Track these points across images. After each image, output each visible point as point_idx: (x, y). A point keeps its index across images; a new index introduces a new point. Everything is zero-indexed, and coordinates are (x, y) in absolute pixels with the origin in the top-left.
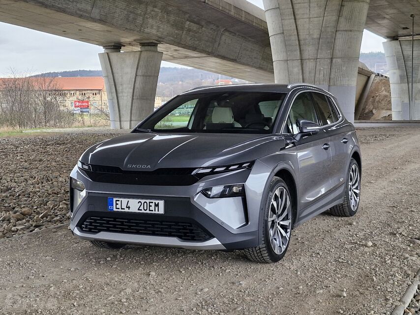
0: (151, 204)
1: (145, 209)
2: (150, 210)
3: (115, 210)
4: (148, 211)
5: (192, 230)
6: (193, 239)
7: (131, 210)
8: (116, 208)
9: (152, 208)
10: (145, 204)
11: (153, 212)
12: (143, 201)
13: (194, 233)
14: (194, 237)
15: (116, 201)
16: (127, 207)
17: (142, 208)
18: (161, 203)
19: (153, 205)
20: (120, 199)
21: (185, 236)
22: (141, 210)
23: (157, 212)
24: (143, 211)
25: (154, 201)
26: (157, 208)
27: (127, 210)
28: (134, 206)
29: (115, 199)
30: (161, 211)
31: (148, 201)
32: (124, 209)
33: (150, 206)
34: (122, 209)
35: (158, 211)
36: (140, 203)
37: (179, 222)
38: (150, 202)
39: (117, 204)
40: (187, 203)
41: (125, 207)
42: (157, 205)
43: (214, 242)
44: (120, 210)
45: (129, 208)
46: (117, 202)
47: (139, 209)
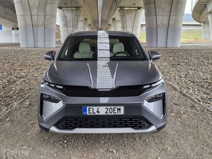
0: (115, 109)
1: (111, 112)
2: (114, 113)
3: (88, 114)
4: (113, 114)
5: (141, 122)
6: (141, 128)
7: (100, 114)
8: (89, 113)
9: (116, 111)
10: (111, 109)
11: (117, 114)
12: (109, 108)
13: (141, 124)
14: (141, 126)
15: (89, 108)
16: (97, 112)
17: (108, 112)
18: (122, 108)
19: (116, 109)
20: (92, 107)
21: (136, 125)
22: (108, 113)
23: (119, 114)
24: (109, 114)
25: (117, 107)
26: (119, 111)
27: (97, 114)
28: (103, 111)
29: (88, 108)
30: (122, 112)
31: (113, 107)
32: (95, 113)
34: (93, 113)
35: (120, 113)
36: (107, 109)
37: (132, 119)
38: (114, 108)
39: (89, 110)
40: (139, 107)
41: (96, 112)
43: (153, 128)
44: (92, 114)
45: (99, 112)
46: (90, 109)
47: (106, 113)
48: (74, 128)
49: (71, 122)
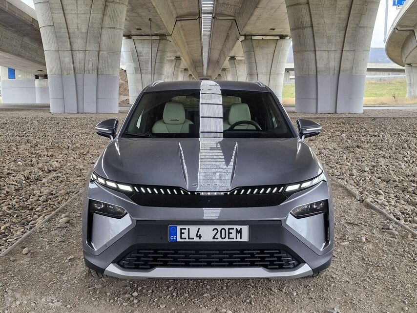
0: (231, 231)
1: (223, 236)
2: (229, 238)
3: (179, 240)
4: (227, 240)
5: (281, 257)
6: (281, 268)
7: (202, 240)
8: (181, 238)
9: (233, 235)
10: (223, 231)
11: (235, 240)
12: (219, 228)
13: (282, 261)
14: (283, 265)
15: (181, 229)
16: (197, 236)
17: (218, 236)
18: (245, 229)
19: (234, 232)
20: (187, 227)
21: (272, 263)
22: (218, 239)
23: (239, 240)
24: (220, 240)
25: (235, 227)
26: (239, 235)
27: (197, 240)
28: (207, 234)
29: (179, 228)
30: (245, 237)
31: (226, 228)
32: (193, 239)
33: (229, 233)
34: (189, 238)
35: (241, 238)
36: (216, 231)
37: (264, 250)
38: (229, 229)
39: (182, 233)
40: (278, 227)
41: (195, 237)
42: (239, 232)
43: (305, 269)
44: (187, 240)
45: (200, 237)
46: (183, 231)
47: (214, 238)
48: (152, 267)
49: (146, 255)
